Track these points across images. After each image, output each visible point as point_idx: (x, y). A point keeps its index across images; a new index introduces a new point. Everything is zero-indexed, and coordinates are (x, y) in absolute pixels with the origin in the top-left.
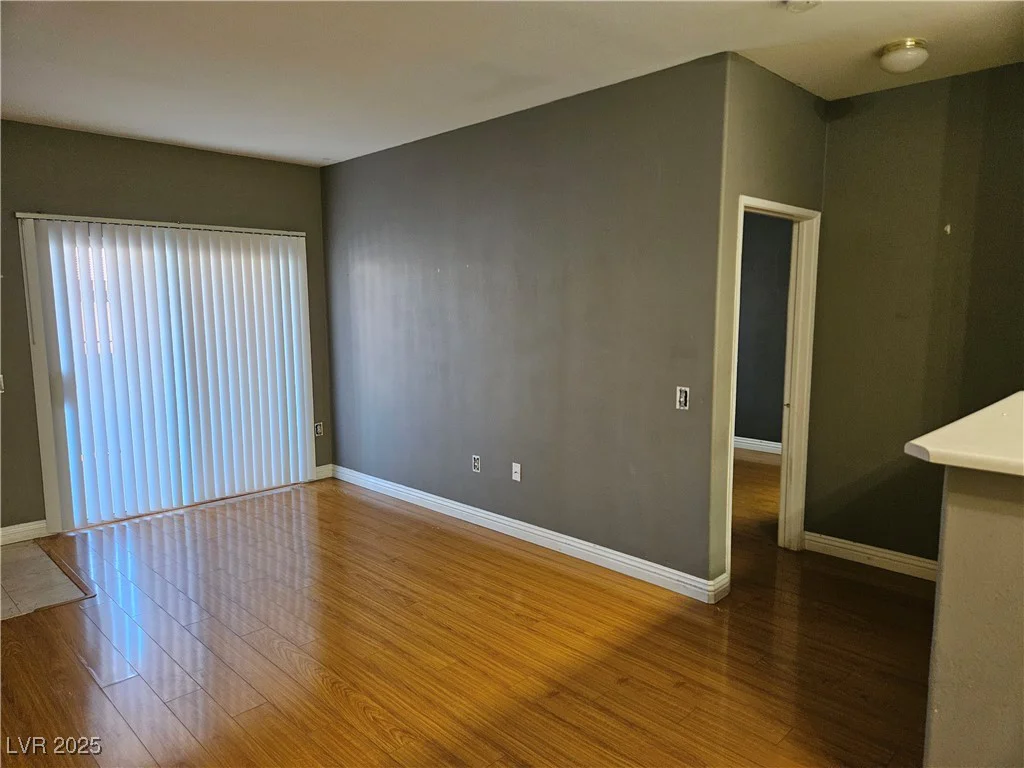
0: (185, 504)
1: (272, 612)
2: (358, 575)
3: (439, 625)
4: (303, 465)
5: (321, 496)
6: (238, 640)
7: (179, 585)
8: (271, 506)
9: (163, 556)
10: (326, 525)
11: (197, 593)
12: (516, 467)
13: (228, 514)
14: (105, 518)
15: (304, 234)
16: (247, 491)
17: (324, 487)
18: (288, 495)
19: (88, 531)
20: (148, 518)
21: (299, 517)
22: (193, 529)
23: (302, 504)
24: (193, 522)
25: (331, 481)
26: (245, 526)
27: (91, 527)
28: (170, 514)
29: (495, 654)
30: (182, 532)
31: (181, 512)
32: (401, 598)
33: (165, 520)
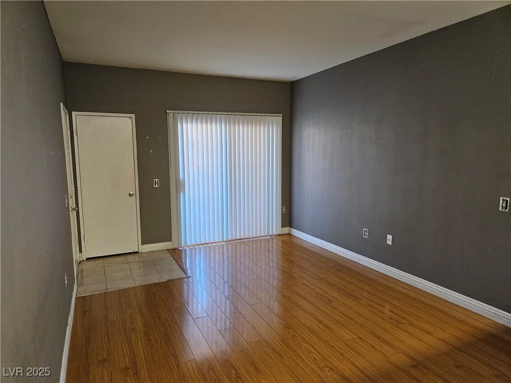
0: (225, 240)
1: (264, 295)
2: (303, 284)
3: (346, 316)
4: (275, 227)
5: (283, 242)
6: (248, 306)
7: (221, 275)
8: (261, 245)
9: (215, 261)
10: (286, 257)
11: (228, 279)
12: (389, 237)
13: (242, 246)
14: (194, 243)
15: (281, 115)
16: (251, 237)
17: (285, 238)
18: (268, 240)
19: (187, 248)
20: (210, 245)
21: (273, 251)
22: (228, 252)
23: (274, 245)
24: (228, 249)
25: (288, 235)
26: (249, 252)
27: (189, 246)
28: (218, 244)
29: (378, 337)
30: (223, 253)
31: (223, 243)
32: (325, 298)
33: (216, 247)
